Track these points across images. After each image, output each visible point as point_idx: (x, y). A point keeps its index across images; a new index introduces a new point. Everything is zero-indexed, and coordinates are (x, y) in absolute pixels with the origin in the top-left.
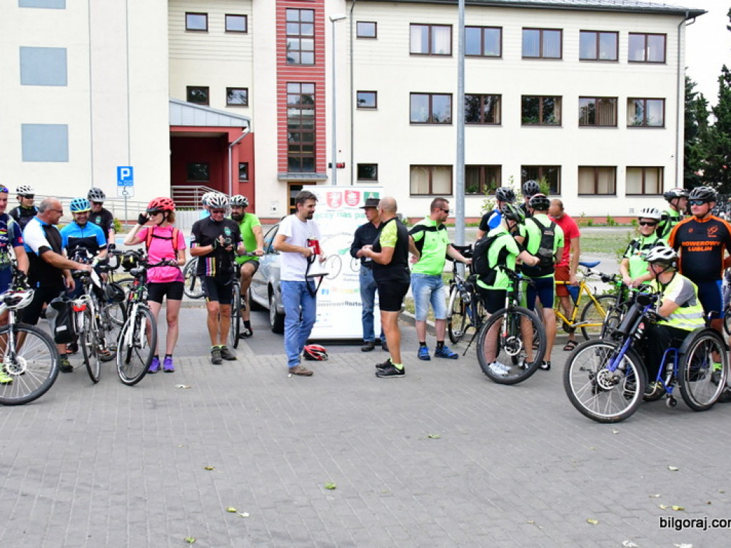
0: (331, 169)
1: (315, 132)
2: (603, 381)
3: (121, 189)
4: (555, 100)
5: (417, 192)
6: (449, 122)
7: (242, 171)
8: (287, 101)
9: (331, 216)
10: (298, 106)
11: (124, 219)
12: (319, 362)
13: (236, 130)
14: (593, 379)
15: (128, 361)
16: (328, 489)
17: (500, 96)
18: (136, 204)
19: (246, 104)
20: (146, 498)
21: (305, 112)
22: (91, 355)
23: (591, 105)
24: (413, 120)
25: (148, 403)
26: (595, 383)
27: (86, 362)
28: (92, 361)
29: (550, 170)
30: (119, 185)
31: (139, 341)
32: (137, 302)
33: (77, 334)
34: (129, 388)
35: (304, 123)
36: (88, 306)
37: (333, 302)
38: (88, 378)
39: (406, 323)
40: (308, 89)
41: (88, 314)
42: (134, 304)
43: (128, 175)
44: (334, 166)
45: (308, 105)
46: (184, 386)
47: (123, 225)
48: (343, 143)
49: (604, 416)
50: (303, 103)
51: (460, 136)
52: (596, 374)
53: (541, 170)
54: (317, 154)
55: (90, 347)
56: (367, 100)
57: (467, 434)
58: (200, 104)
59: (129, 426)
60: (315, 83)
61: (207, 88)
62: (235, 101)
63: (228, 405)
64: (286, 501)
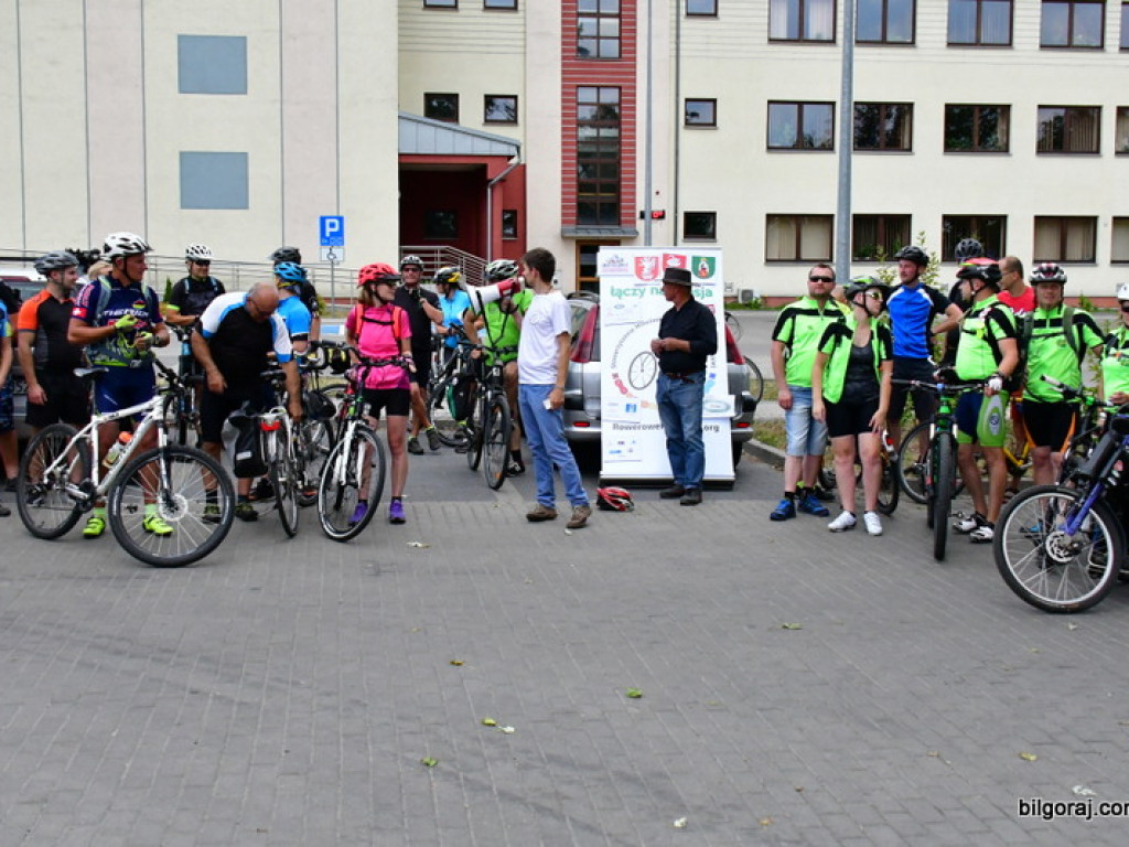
0: (643, 221)
1: (619, 163)
2: (1056, 549)
3: (326, 250)
4: (999, 111)
5: (776, 257)
6: (828, 147)
7: (507, 223)
8: (576, 115)
9: (642, 293)
10: (593, 124)
11: (330, 296)
12: (621, 514)
13: (498, 161)
14: (1040, 545)
15: (338, 506)
16: (631, 696)
17: (911, 105)
18: (348, 274)
19: (513, 121)
20: (366, 702)
21: (604, 132)
22: (285, 495)
23: (1058, 118)
24: (771, 145)
25: (367, 568)
26: (1043, 552)
27: (279, 506)
28: (286, 504)
29: (990, 223)
30: (322, 244)
31: (354, 476)
32: (353, 419)
33: (266, 464)
34: (340, 545)
35: (603, 149)
36: (282, 423)
37: (642, 423)
38: (282, 530)
39: (754, 458)
40: (610, 96)
41: (282, 437)
42: (350, 423)
43: (336, 229)
44: (647, 215)
45: (608, 122)
46: (420, 545)
47: (329, 305)
48: (662, 181)
49: (1057, 602)
50: (603, 118)
51: (845, 170)
52: (1044, 539)
53: (974, 222)
54: (623, 197)
55: (284, 483)
56: (699, 113)
57: (842, 624)
58: (445, 121)
59: (341, 600)
60: (620, 88)
61: (456, 96)
62: (498, 115)
63: (484, 573)
64: (568, 713)
